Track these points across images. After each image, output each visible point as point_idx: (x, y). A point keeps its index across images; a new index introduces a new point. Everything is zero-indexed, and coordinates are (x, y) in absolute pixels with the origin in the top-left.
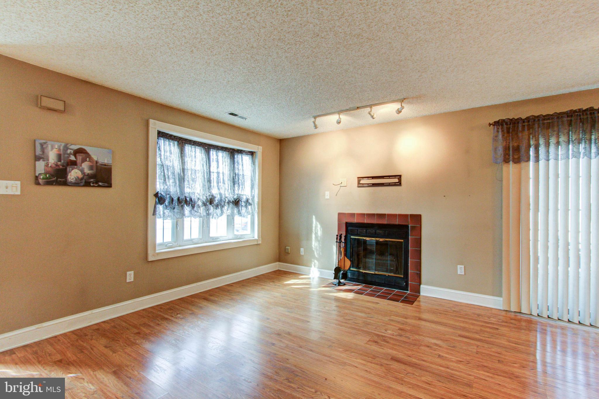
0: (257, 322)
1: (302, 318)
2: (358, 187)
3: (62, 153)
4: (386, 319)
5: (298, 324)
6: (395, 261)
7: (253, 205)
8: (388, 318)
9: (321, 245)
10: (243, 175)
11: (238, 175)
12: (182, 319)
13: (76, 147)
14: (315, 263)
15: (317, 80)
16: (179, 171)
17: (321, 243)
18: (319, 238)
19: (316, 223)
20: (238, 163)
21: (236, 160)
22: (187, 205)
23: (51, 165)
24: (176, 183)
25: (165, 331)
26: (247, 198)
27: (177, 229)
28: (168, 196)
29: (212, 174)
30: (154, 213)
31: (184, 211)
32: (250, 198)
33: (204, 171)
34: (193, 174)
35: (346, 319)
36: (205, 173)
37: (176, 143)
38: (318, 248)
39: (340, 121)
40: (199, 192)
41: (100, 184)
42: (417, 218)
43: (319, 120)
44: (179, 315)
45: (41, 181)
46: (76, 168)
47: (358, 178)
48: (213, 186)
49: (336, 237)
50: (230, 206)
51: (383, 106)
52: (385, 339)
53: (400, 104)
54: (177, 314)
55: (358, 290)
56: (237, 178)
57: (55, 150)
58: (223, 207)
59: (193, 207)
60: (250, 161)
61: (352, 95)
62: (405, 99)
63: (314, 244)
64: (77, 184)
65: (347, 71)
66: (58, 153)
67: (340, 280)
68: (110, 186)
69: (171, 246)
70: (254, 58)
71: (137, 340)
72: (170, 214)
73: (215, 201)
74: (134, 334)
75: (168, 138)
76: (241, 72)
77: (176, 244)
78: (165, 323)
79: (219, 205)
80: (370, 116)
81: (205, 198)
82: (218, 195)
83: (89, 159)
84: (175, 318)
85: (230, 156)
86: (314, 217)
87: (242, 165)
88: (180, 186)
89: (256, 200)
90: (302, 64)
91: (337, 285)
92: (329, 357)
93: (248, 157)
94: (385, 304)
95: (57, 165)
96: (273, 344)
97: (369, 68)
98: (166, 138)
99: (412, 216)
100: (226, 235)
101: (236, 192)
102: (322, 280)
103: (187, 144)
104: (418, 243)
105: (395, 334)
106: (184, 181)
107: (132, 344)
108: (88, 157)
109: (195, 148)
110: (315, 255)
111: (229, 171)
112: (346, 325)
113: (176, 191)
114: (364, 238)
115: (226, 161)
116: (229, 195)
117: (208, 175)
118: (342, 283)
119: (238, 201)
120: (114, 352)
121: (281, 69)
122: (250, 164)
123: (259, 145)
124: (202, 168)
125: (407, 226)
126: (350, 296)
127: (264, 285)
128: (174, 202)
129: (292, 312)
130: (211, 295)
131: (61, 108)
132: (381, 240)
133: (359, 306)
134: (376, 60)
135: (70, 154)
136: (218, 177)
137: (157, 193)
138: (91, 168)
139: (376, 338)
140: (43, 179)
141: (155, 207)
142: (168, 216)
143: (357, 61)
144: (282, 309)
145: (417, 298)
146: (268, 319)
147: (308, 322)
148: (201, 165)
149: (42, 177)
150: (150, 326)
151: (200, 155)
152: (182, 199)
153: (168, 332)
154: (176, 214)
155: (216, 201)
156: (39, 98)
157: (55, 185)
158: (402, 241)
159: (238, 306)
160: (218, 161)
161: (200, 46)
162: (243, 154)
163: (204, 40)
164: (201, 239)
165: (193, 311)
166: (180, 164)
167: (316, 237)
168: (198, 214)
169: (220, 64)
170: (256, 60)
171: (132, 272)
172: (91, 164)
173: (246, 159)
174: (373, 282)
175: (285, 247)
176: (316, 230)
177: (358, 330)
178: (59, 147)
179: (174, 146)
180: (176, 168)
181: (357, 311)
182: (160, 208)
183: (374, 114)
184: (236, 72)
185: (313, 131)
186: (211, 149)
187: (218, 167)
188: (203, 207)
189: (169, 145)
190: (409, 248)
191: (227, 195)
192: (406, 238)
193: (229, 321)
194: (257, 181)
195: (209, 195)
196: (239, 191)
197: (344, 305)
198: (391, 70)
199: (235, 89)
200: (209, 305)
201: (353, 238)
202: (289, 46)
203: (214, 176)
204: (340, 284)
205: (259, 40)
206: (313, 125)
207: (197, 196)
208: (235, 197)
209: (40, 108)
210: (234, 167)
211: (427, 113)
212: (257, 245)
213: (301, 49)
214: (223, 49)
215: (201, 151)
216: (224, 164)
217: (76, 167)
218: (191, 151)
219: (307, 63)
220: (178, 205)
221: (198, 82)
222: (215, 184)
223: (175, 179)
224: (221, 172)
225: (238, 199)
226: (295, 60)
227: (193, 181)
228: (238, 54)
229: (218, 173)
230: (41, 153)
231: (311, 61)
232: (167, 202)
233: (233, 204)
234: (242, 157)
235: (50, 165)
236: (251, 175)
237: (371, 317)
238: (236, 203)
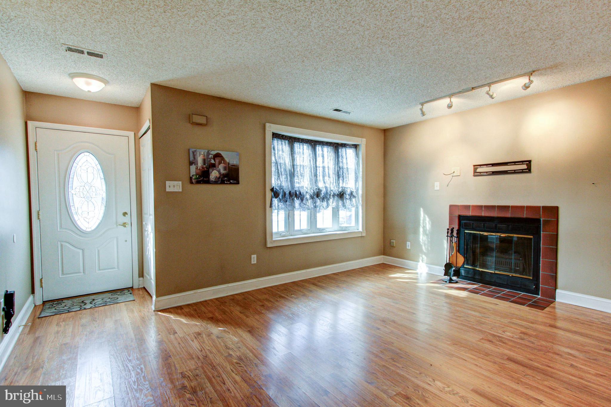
0: (361, 308)
1: (408, 309)
2: (474, 176)
3: (206, 158)
4: (506, 321)
5: (403, 314)
6: (522, 260)
7: (357, 198)
8: (509, 320)
9: (429, 240)
10: (347, 168)
11: (343, 168)
12: (296, 298)
13: (214, 153)
14: (423, 258)
15: (423, 67)
16: (290, 167)
17: (429, 237)
18: (428, 231)
19: (424, 216)
20: (342, 157)
21: (340, 154)
22: (297, 199)
23: (200, 168)
24: (288, 179)
25: (283, 306)
26: (351, 191)
27: (289, 220)
28: (282, 190)
29: (318, 168)
30: (271, 206)
31: (294, 203)
32: (354, 191)
33: (311, 166)
34: (302, 169)
35: (457, 316)
36: (312, 168)
37: (287, 142)
38: (426, 242)
39: (451, 105)
40: (307, 186)
41: (231, 181)
42: (553, 211)
43: (426, 107)
44: (293, 296)
45: (193, 181)
46: (215, 170)
47: (474, 166)
48: (319, 180)
49: (447, 230)
50: (335, 198)
51: (505, 82)
52: (501, 340)
53: (527, 78)
54: (292, 294)
55: (474, 289)
56: (341, 171)
57: (201, 155)
58: (328, 199)
59: (302, 200)
60: (354, 154)
61: (465, 77)
62: (534, 71)
63: (422, 238)
64: (215, 183)
65: (458, 54)
66: (203, 158)
67: (452, 278)
68: (238, 183)
69: (284, 235)
70: (358, 57)
71: (262, 310)
72: (283, 207)
73: (321, 194)
74: (260, 306)
75: (280, 139)
76: (346, 72)
77: (288, 233)
78: (283, 301)
79: (325, 198)
80: (488, 96)
81: (312, 191)
82: (324, 188)
83: (224, 162)
84: (289, 297)
85: (334, 151)
86: (422, 209)
87: (346, 158)
88: (291, 181)
89: (360, 192)
90: (407, 54)
91: (448, 282)
92: (436, 347)
93: (352, 150)
94: (504, 306)
95: (203, 168)
96: (378, 329)
97: (484, 46)
98: (279, 138)
99: (545, 208)
100: (331, 226)
101: (341, 185)
102: (431, 276)
103: (296, 142)
104: (554, 239)
105: (515, 336)
106: (294, 176)
107: (260, 313)
108: (222, 160)
109: (303, 145)
110: (422, 250)
111: (334, 165)
112: (456, 321)
113: (288, 186)
114: (482, 233)
115: (331, 155)
116: (334, 188)
117: (315, 170)
118: (453, 281)
119: (343, 194)
120: (247, 317)
121: (385, 63)
122: (354, 157)
123: (362, 137)
124: (309, 163)
125: (538, 220)
126: (463, 294)
127: (369, 277)
128: (286, 196)
129: (397, 303)
130: (319, 282)
131: (205, 122)
132: (503, 235)
133: (472, 305)
134: (493, 37)
135: (211, 158)
136: (324, 172)
137: (273, 188)
138: (225, 169)
139: (490, 338)
140: (195, 179)
141: (271, 200)
142: (282, 209)
143: (469, 42)
144: (387, 299)
145: (550, 305)
146: (373, 307)
147: (414, 314)
148: (309, 161)
149: (194, 178)
150: (271, 301)
151: (308, 151)
152: (292, 193)
153: (286, 308)
154: (288, 207)
155: (323, 195)
156: (191, 116)
157: (202, 183)
158: (532, 237)
159: (344, 293)
160: (323, 156)
161: (310, 56)
162: (346, 147)
163: (314, 50)
164: (309, 230)
165: (304, 293)
166: (290, 161)
167: (425, 231)
168: (307, 206)
169: (327, 68)
170: (361, 58)
171: (255, 256)
172: (225, 166)
173: (350, 153)
174: (493, 282)
175: (391, 240)
176: (424, 223)
177: (470, 327)
178: (204, 153)
179: (285, 144)
180: (287, 165)
181: (471, 310)
182: (275, 201)
183: (493, 93)
184: (341, 72)
185: (419, 118)
186: (316, 145)
187: (323, 162)
188: (311, 200)
189: (282, 144)
190: (541, 246)
191: (332, 189)
192: (537, 233)
193: (336, 305)
194: (361, 173)
195: (316, 189)
196: (344, 184)
197: (454, 302)
198: (513, 44)
199: (340, 87)
200: (318, 290)
201: (468, 233)
202: (392, 41)
203: (320, 171)
204: (451, 281)
205: (363, 41)
206: (420, 112)
207: (305, 190)
208: (340, 190)
209: (191, 124)
210: (338, 160)
211: (568, 83)
212: (361, 237)
213: (405, 42)
214: (330, 54)
215: (308, 147)
216: (329, 158)
217: (215, 168)
218: (299, 148)
219: (412, 53)
220: (289, 198)
221: (307, 86)
222: (321, 178)
223: (287, 175)
224: (326, 166)
225: (343, 191)
226: (400, 52)
227: (301, 176)
228: (343, 57)
229: (324, 167)
230: (193, 159)
231: (416, 50)
232: (280, 196)
233: (338, 197)
234: (346, 151)
235: (198, 168)
236: (355, 167)
237: (487, 317)
238: (341, 195)
